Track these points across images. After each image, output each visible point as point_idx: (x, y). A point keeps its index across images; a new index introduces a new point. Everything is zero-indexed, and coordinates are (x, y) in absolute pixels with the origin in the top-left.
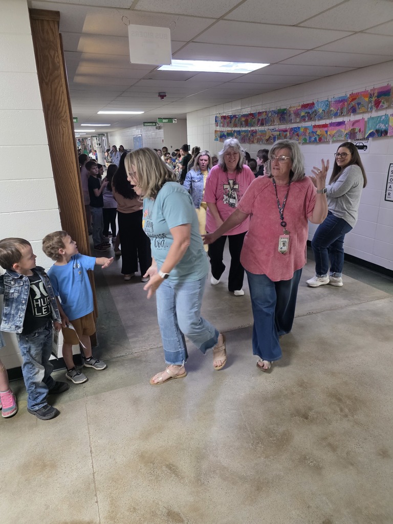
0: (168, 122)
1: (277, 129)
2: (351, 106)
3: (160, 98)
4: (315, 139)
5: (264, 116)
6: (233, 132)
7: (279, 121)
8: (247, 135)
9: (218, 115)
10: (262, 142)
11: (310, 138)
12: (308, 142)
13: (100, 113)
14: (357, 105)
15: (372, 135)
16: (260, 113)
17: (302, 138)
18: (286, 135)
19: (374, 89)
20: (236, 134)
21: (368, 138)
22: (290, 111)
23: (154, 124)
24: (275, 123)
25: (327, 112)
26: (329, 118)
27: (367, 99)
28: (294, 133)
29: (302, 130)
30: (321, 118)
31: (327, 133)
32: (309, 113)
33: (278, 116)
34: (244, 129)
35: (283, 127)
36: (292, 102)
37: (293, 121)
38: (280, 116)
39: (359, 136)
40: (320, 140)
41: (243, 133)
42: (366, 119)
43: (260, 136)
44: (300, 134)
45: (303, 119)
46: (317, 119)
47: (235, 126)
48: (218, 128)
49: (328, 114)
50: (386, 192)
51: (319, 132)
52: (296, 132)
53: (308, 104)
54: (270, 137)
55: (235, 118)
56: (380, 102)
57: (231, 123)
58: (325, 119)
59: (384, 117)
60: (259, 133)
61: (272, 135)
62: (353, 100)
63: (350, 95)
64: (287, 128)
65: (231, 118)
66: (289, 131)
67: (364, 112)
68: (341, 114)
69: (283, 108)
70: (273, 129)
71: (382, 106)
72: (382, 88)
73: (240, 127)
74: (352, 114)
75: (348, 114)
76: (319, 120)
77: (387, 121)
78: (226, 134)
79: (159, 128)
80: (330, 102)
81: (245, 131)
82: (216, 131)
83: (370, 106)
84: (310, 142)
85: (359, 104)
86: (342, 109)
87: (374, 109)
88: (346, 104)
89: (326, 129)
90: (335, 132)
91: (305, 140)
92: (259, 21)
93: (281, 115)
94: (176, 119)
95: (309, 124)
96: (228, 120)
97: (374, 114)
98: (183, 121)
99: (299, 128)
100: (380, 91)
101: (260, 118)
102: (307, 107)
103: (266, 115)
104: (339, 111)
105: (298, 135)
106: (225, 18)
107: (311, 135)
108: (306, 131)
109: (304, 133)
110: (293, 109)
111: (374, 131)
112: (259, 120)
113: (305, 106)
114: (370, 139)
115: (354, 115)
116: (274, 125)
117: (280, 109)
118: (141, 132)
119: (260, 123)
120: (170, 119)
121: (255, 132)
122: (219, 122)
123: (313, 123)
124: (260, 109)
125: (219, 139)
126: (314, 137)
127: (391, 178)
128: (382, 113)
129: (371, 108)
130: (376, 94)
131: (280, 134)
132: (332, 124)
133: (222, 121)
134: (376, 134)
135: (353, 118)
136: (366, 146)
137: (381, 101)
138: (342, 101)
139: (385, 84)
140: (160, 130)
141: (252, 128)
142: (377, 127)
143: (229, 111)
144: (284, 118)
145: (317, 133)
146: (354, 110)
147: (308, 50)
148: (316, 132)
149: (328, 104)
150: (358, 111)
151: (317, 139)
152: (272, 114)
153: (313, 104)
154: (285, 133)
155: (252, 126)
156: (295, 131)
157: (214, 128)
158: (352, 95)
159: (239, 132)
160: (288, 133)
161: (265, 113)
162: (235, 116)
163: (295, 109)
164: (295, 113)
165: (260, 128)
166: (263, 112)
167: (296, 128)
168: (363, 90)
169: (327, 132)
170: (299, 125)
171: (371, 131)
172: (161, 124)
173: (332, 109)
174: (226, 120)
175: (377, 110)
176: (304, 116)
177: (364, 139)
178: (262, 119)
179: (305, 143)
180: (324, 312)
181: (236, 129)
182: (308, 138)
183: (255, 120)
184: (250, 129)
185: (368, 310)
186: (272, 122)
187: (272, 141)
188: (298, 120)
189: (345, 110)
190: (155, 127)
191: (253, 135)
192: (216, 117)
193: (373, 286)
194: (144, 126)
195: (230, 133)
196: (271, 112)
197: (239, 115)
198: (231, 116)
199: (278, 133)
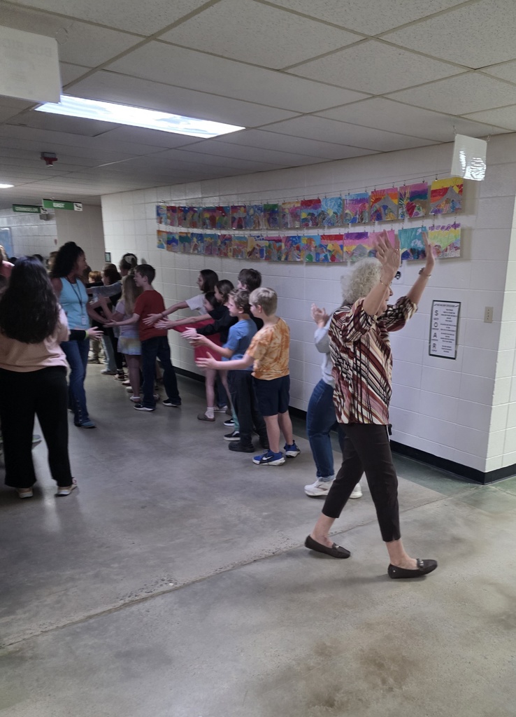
0: (66, 208)
1: (265, 236)
2: (375, 209)
3: (44, 162)
4: (326, 256)
5: (241, 214)
6: (189, 235)
7: (267, 223)
8: (216, 243)
9: (161, 204)
10: (242, 256)
11: (318, 254)
12: (314, 260)
14: (382, 209)
15: (405, 256)
16: (235, 208)
17: (305, 253)
18: (280, 247)
19: (405, 187)
20: (195, 239)
22: (283, 209)
23: (36, 210)
24: (261, 227)
25: (341, 215)
26: (344, 225)
27: (396, 201)
28: (292, 245)
29: (304, 242)
30: (332, 225)
31: (342, 249)
32: (313, 215)
33: (265, 216)
34: (209, 232)
35: (274, 234)
36: (287, 195)
37: (289, 226)
38: (268, 216)
40: (333, 259)
41: (208, 239)
42: (396, 232)
43: (238, 245)
44: (301, 248)
45: (305, 224)
46: (326, 226)
47: (194, 225)
48: (163, 227)
49: (341, 219)
50: (430, 343)
51: (330, 247)
52: (296, 243)
53: (311, 201)
54: (254, 248)
55: (192, 212)
56: (414, 208)
57: (185, 219)
58: (337, 227)
59: (420, 230)
60: (235, 242)
61: (258, 245)
62: (377, 200)
63: (372, 192)
64: (282, 236)
65: (184, 211)
66: (284, 240)
67: (392, 221)
68: (361, 221)
69: (272, 202)
70: (258, 237)
71: (417, 214)
72: (415, 186)
73: (203, 228)
74: (377, 222)
75: (370, 223)
76: (329, 227)
78: (177, 237)
79: (47, 217)
80: (344, 200)
81: (212, 236)
82: (159, 232)
83: (400, 211)
84: (318, 262)
85: (385, 207)
86: (362, 213)
87: (407, 217)
88: (367, 205)
89: (340, 242)
90: (354, 247)
91: (310, 257)
92: (221, 54)
93: (270, 215)
94: (80, 205)
95: (315, 232)
96: (181, 214)
97: (407, 225)
98: (94, 208)
99: (299, 237)
100: (413, 190)
101: (236, 215)
102: (309, 206)
103: (245, 211)
104: (357, 216)
105: (298, 249)
106: (160, 38)
107: (319, 251)
108: (311, 243)
109: (308, 247)
110: (288, 206)
111: (409, 251)
112: (234, 219)
113: (307, 204)
114: (405, 262)
115: (379, 224)
116: (259, 230)
117: (268, 205)
118: (9, 222)
119: (236, 224)
120: (69, 203)
121: (230, 238)
122: (164, 217)
123: (321, 232)
124: (235, 200)
125: (165, 245)
126: (324, 254)
127: (436, 321)
128: (417, 224)
129: (403, 216)
130: (408, 195)
131: (270, 246)
132: (349, 236)
133: (169, 215)
134: (411, 254)
135: (379, 228)
137: (415, 206)
138: (361, 201)
139: (419, 181)
140: (48, 222)
141: (224, 232)
142: (412, 245)
143: (181, 199)
144: (275, 220)
145: (328, 248)
146: (378, 217)
147: (305, 114)
148: (327, 246)
149: (341, 204)
150: (384, 218)
151: (329, 257)
152: (255, 211)
153: (318, 201)
154: (278, 245)
155: (222, 228)
156: (293, 241)
157: (154, 226)
158: (374, 193)
159: (201, 237)
160: (283, 245)
161: (242, 209)
162: (191, 209)
163: (292, 206)
164: (291, 213)
165: (237, 232)
166: (240, 206)
167: (295, 237)
168: (390, 186)
169: (342, 247)
170: (300, 233)
171: (405, 250)
172: (50, 211)
173: (347, 211)
174: (176, 215)
175: (411, 219)
176: (305, 219)
178: (240, 218)
179: (310, 262)
180: (352, 531)
181: (196, 231)
182: (313, 255)
183: (228, 219)
184: (219, 233)
185: (415, 521)
186: (256, 225)
187: (258, 255)
188: (297, 225)
189: (366, 215)
190: (38, 215)
191: (225, 244)
192: (158, 208)
193: (421, 484)
194: (15, 211)
195: (185, 239)
196: (252, 207)
197: (198, 208)
198: (185, 207)
199: (266, 243)
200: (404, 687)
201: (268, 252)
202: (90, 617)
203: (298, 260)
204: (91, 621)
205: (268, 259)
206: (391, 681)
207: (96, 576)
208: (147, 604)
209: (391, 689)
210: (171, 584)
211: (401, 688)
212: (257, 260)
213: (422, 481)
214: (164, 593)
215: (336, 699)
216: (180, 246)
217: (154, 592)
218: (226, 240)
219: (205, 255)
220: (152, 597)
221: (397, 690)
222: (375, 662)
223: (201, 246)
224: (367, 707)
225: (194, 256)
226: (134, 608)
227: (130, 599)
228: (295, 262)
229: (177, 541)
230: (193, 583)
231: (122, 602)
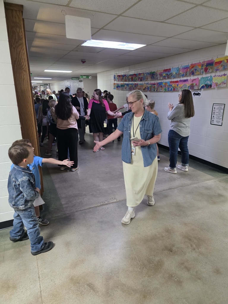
0: (87, 78)
1: (150, 83)
2: (192, 71)
3: (82, 63)
4: (171, 89)
5: (142, 76)
6: (124, 84)
7: (151, 78)
8: (133, 86)
9: (116, 75)
11: (168, 88)
12: (167, 91)
13: (46, 71)
14: (194, 70)
15: (203, 87)
16: (140, 74)
17: (164, 88)
18: (155, 86)
19: (204, 62)
20: (126, 86)
21: (201, 89)
22: (157, 73)
23: (78, 79)
24: (148, 80)
25: (178, 74)
26: (179, 77)
27: (200, 67)
28: (159, 86)
29: (164, 84)
30: (174, 78)
32: (168, 74)
33: (150, 76)
34: (130, 83)
35: (153, 82)
36: (158, 68)
37: (158, 79)
38: (151, 76)
39: (196, 88)
40: (174, 90)
41: (130, 85)
42: (200, 79)
43: (140, 87)
44: (162, 86)
45: (164, 78)
46: (172, 78)
47: (126, 81)
48: (116, 82)
49: (178, 75)
50: (211, 119)
51: (173, 85)
52: (161, 85)
53: (167, 70)
54: (146, 87)
55: (125, 77)
56: (207, 69)
57: (123, 79)
58: (177, 78)
59: (209, 77)
60: (139, 85)
61: (147, 86)
62: (193, 67)
63: (191, 65)
64: (156, 83)
65: (123, 76)
66: (156, 84)
67: (198, 75)
68: (186, 75)
69: (153, 71)
70: (147, 83)
71: (209, 71)
72: (209, 61)
73: (128, 82)
74: (192, 75)
75: (190, 75)
76: (173, 78)
77: (211, 80)
78: (120, 85)
79: (81, 81)
80: (180, 68)
82: (114, 84)
83: (202, 71)
84: (168, 91)
85: (196, 70)
86: (186, 72)
87: (204, 73)
88: (189, 69)
89: (177, 83)
90: (182, 85)
91: (165, 89)
93: (152, 75)
94: (91, 77)
95: (168, 81)
97: (204, 76)
98: (95, 77)
99: (162, 83)
101: (140, 77)
105: (161, 87)
106: (123, 15)
107: (169, 87)
108: (166, 84)
109: (165, 86)
110: (159, 72)
112: (139, 78)
113: (165, 71)
114: (202, 89)
115: (193, 76)
116: (148, 81)
117: (151, 72)
118: (70, 83)
119: (140, 79)
120: (88, 76)
121: (137, 84)
122: (116, 79)
123: (170, 80)
124: (140, 71)
125: (116, 88)
127: (214, 111)
128: (208, 75)
129: (202, 72)
130: (205, 65)
131: (151, 86)
132: (181, 81)
133: (118, 78)
134: (205, 87)
135: (193, 77)
136: (200, 94)
138: (186, 68)
139: (210, 59)
140: (81, 83)
141: (135, 83)
142: (206, 83)
143: (122, 72)
144: (153, 77)
145: (172, 86)
146: (193, 73)
147: (169, 38)
149: (178, 69)
150: (195, 74)
151: (173, 89)
152: (147, 75)
153: (170, 69)
154: (154, 86)
155: (135, 81)
157: (113, 82)
159: (128, 85)
160: (156, 86)
162: (125, 75)
164: (160, 74)
165: (140, 82)
166: (142, 73)
167: (160, 83)
168: (198, 62)
169: (178, 85)
170: (162, 81)
171: (203, 85)
172: (82, 79)
173: (181, 72)
174: (120, 78)
175: (206, 73)
176: (165, 76)
177: (198, 89)
178: (141, 77)
179: (165, 91)
180: (178, 188)
181: (126, 83)
182: (167, 88)
183: (137, 78)
184: (133, 83)
185: (203, 186)
186: (147, 79)
187: (147, 90)
188: (162, 78)
189: (188, 73)
190: (78, 80)
191: (136, 86)
192: (114, 76)
193: (205, 173)
194: (72, 79)
195: (122, 86)
196: (146, 73)
197: (128, 75)
198: (123, 75)
199: (150, 85)
200: (199, 249)
201: (150, 88)
202: (91, 208)
203: (161, 91)
204: (91, 209)
205: (150, 91)
206: (194, 246)
207: (92, 195)
208: (108, 206)
209: (194, 249)
210: (115, 200)
211: (198, 249)
212: (146, 91)
213: (205, 172)
214: (113, 203)
215: (173, 249)
216: (121, 88)
217: (110, 202)
218: (136, 85)
219: (128, 91)
220: (109, 204)
221: (197, 250)
222: (188, 238)
223: (128, 88)
224: (185, 255)
225: (125, 91)
226: (104, 207)
227: (102, 203)
228: (160, 92)
229: (117, 186)
230: (122, 200)
231: (100, 204)
